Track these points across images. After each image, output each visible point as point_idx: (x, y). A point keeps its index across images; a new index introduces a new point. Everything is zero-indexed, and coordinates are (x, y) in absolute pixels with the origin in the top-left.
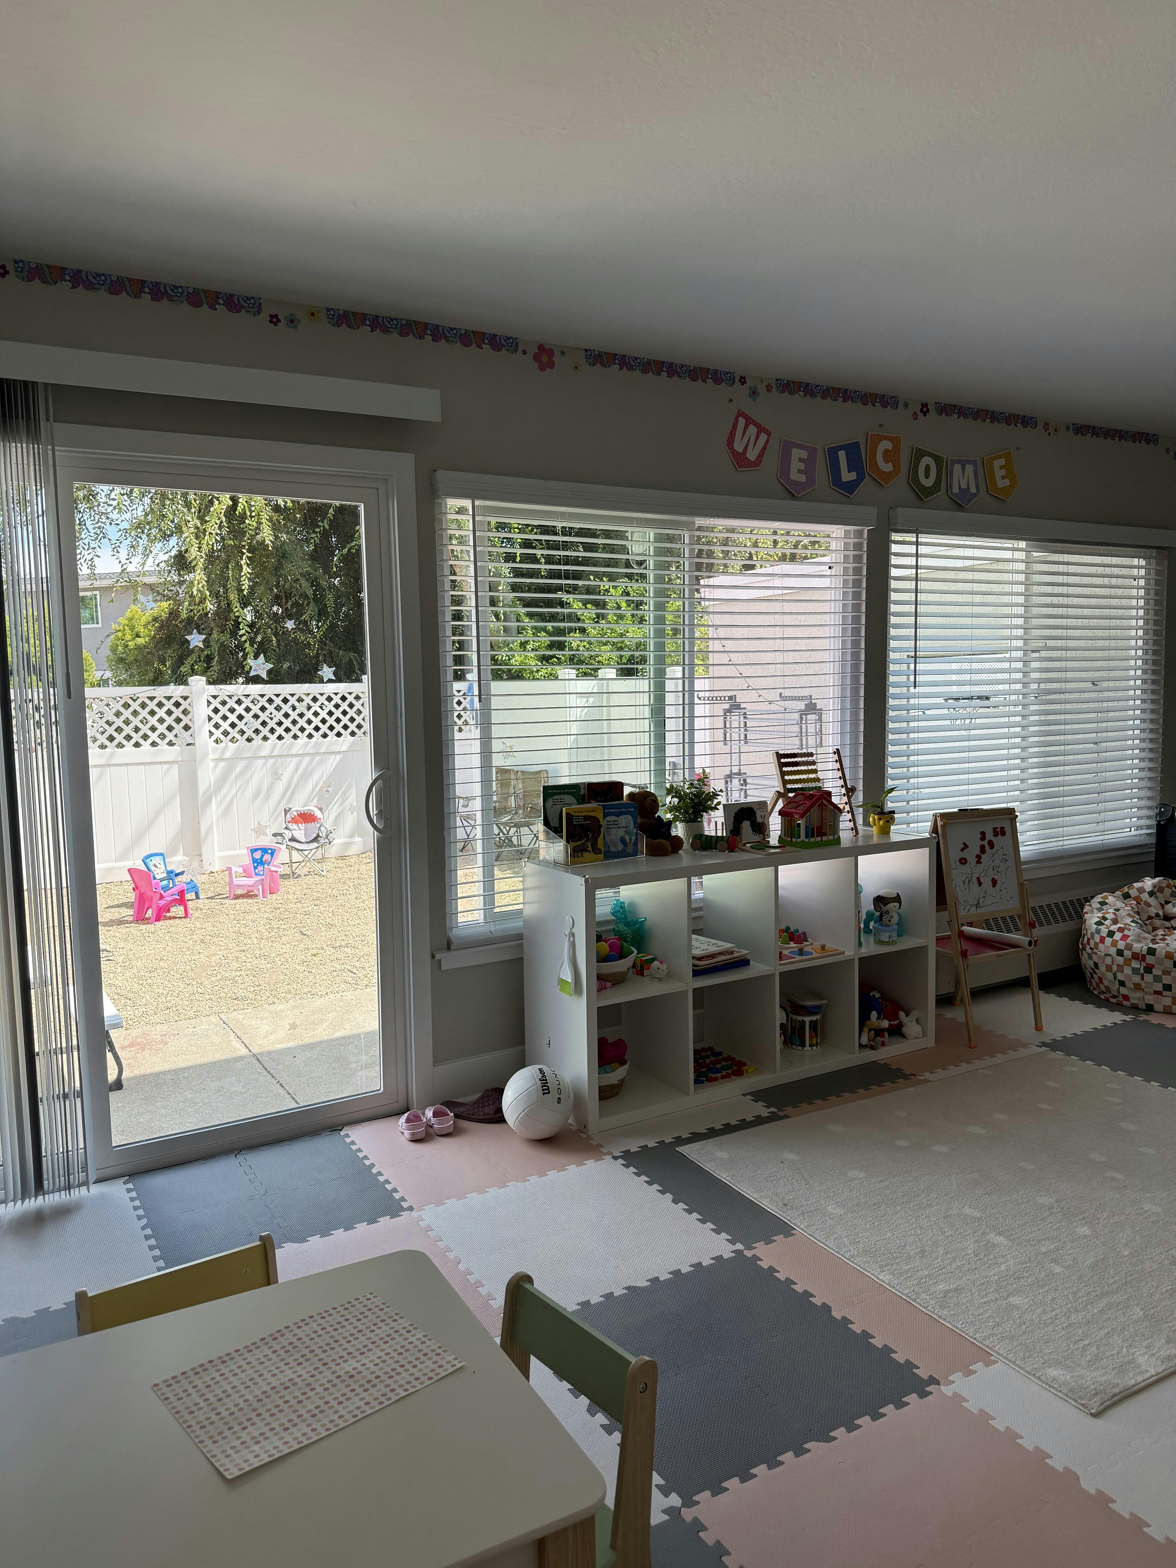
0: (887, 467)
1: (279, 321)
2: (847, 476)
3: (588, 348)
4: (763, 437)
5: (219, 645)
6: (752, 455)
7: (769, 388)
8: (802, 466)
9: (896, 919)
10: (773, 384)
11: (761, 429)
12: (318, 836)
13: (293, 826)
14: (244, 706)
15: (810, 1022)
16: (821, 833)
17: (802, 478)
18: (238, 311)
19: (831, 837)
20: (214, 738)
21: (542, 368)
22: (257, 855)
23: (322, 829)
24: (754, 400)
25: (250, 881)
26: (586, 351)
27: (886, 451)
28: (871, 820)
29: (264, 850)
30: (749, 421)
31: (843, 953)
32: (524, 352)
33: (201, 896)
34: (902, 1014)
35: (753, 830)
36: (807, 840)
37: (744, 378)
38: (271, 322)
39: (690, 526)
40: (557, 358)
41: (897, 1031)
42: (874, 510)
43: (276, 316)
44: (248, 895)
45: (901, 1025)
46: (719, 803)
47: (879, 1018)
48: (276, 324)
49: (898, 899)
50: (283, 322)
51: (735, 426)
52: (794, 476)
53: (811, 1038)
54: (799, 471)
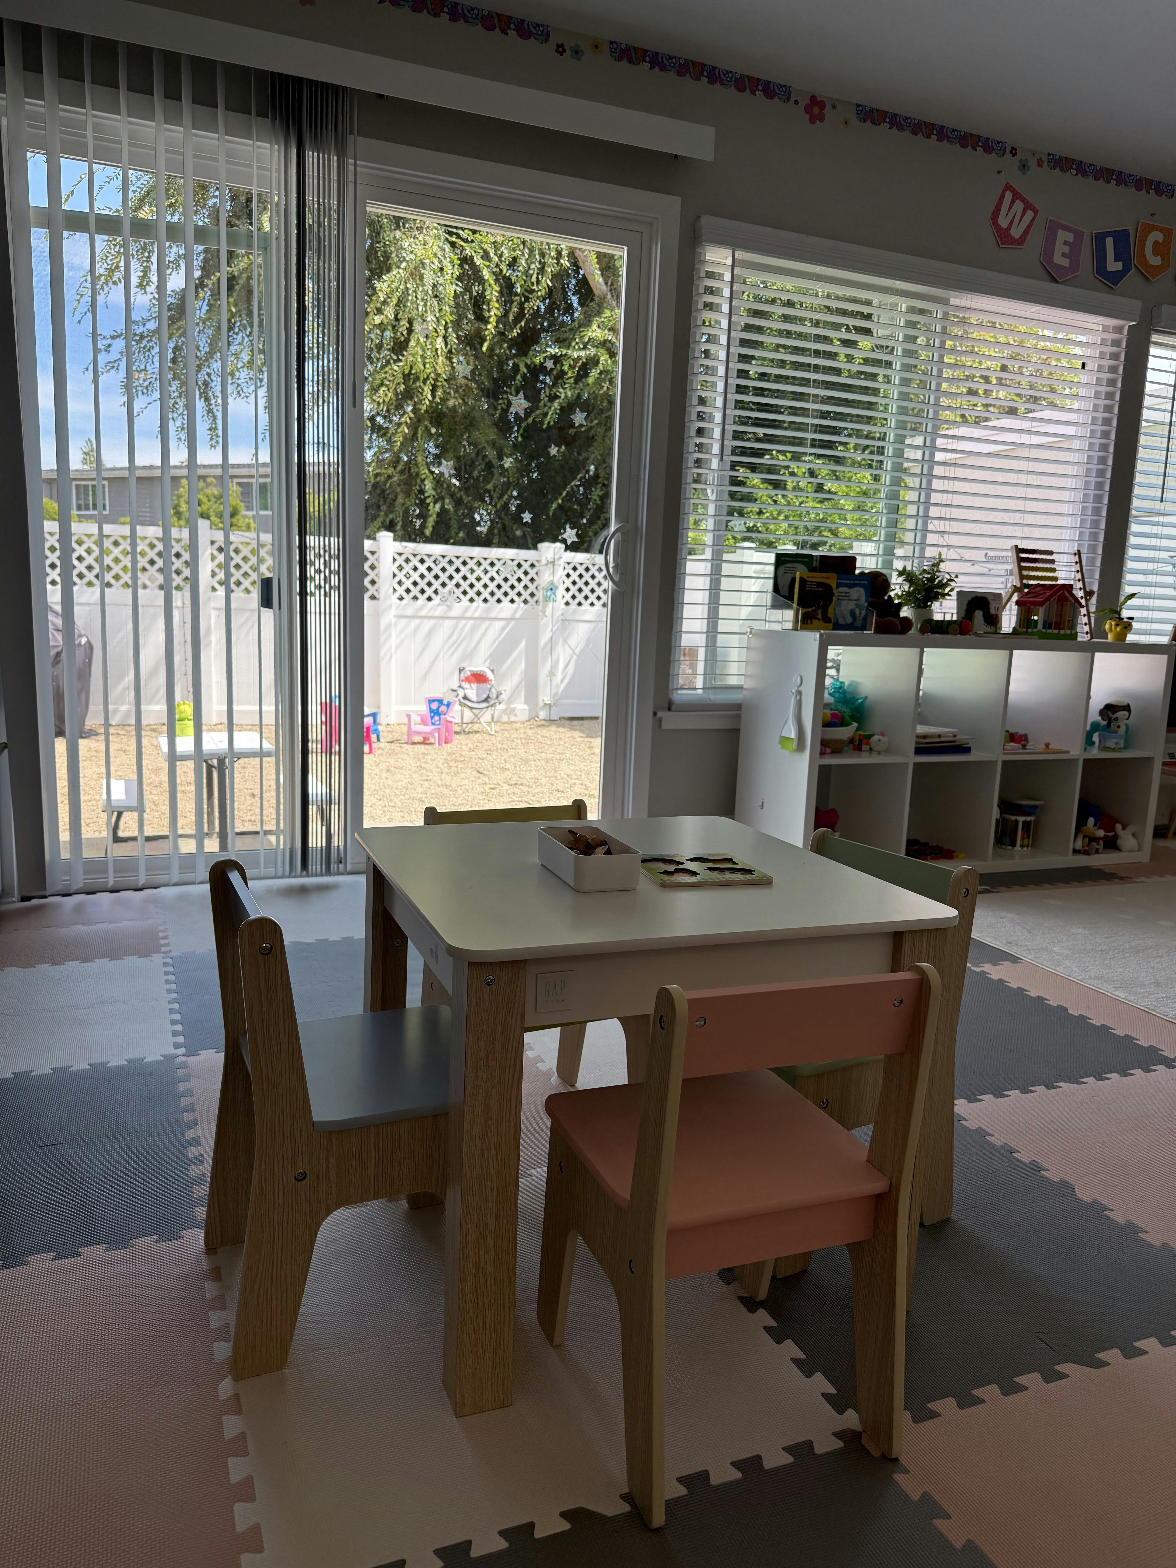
0: (1155, 261)
1: (565, 51)
2: (1114, 266)
3: (860, 103)
4: (1030, 214)
5: (403, 508)
6: (1016, 233)
7: (1040, 163)
8: (1066, 250)
9: (1123, 729)
10: (1045, 159)
11: (1028, 206)
12: (488, 697)
13: (466, 685)
14: (426, 565)
15: (1024, 822)
16: (1058, 626)
17: (1065, 262)
18: (528, 38)
19: (1068, 632)
20: (397, 595)
21: (812, 121)
22: (434, 706)
23: (493, 690)
24: (1024, 173)
25: (428, 728)
26: (858, 106)
27: (1156, 242)
28: (1107, 626)
29: (440, 702)
30: (1016, 196)
31: (1068, 752)
32: (796, 102)
33: (382, 740)
34: (1119, 827)
35: (985, 621)
36: (1044, 630)
37: (1015, 149)
38: (557, 51)
39: (945, 302)
40: (828, 111)
41: (1112, 844)
42: (1139, 304)
43: (562, 46)
44: (425, 742)
45: (1116, 837)
46: (952, 590)
47: (1095, 825)
48: (561, 54)
49: (1127, 708)
50: (568, 52)
51: (1002, 197)
52: (1058, 259)
53: (1023, 839)
54: (1064, 255)
